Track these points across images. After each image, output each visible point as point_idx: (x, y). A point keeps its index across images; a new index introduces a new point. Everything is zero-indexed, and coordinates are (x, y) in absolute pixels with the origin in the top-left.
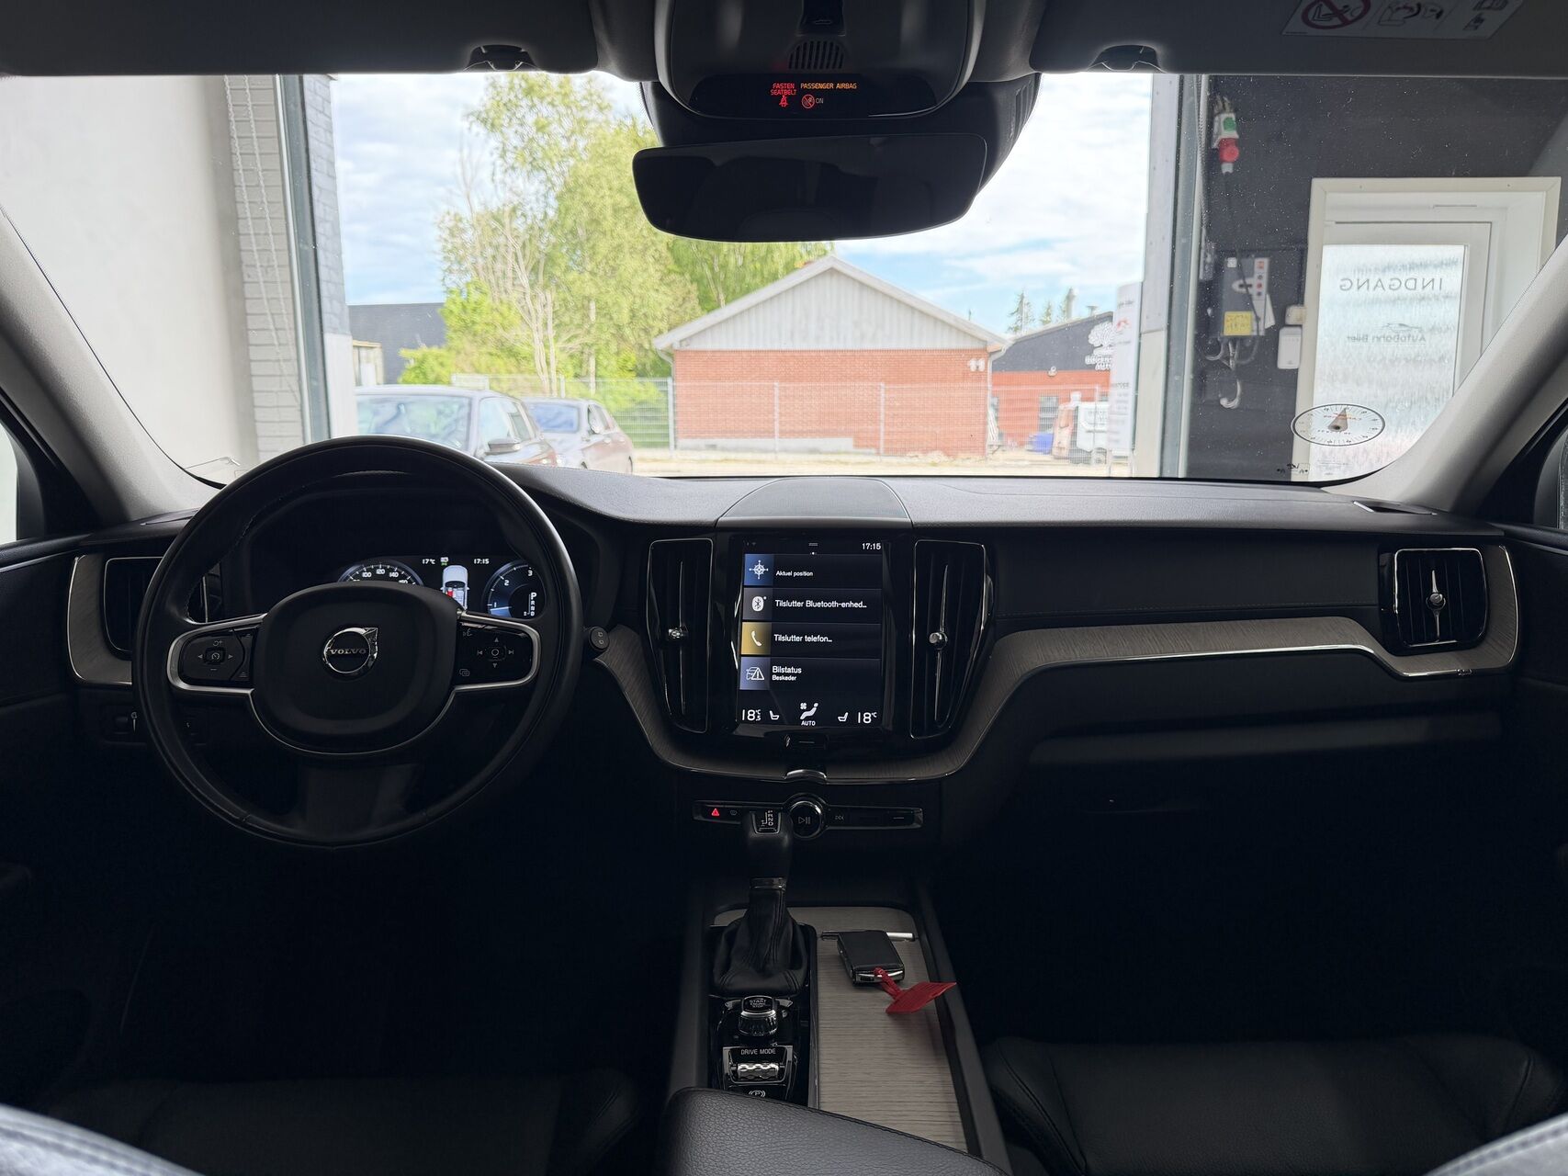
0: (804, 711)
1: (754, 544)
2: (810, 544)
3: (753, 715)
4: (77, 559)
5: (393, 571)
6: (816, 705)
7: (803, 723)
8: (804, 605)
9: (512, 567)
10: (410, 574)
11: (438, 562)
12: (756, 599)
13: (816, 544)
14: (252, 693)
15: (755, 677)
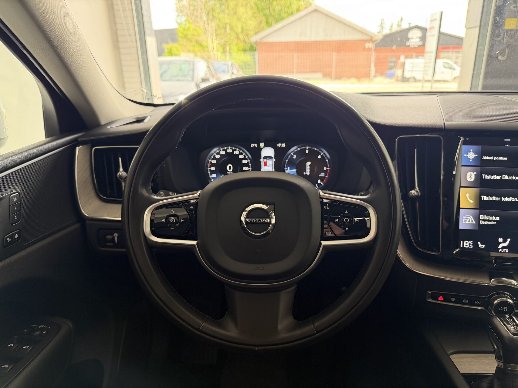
0: (501, 243)
1: (468, 139)
2: (506, 140)
3: (468, 244)
4: (77, 148)
5: (236, 150)
6: (509, 240)
7: (500, 250)
8: (501, 178)
9: (297, 148)
10: (244, 152)
11: (259, 145)
12: (469, 174)
13: (509, 140)
14: (197, 244)
15: (469, 221)
